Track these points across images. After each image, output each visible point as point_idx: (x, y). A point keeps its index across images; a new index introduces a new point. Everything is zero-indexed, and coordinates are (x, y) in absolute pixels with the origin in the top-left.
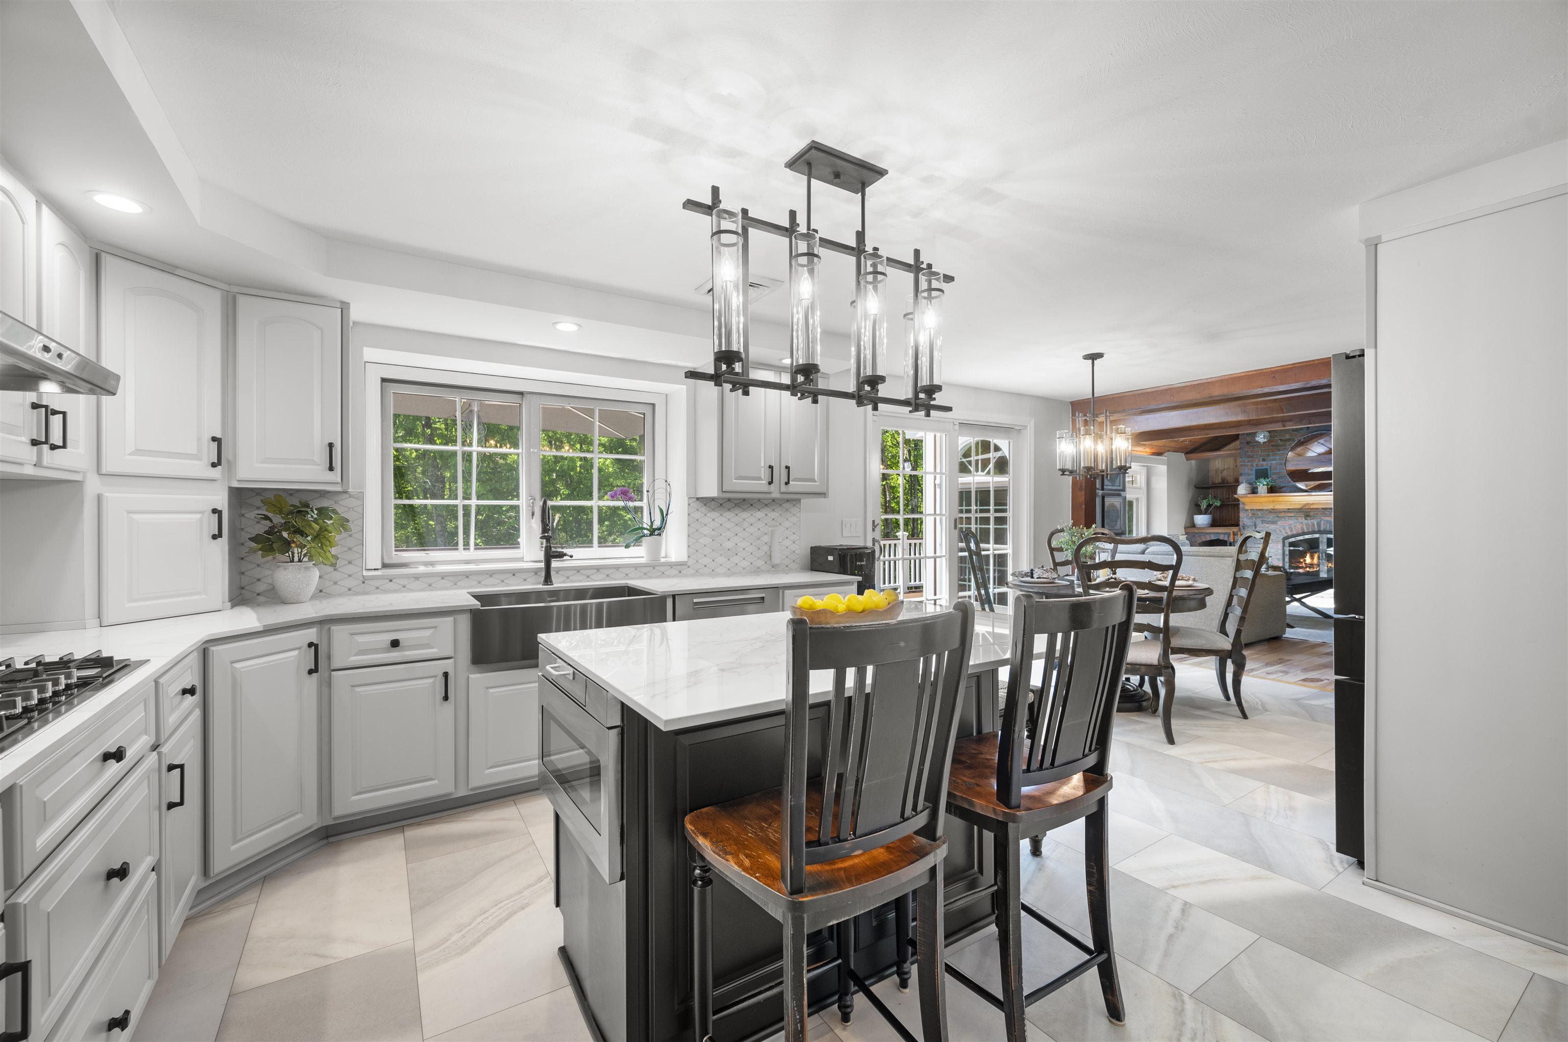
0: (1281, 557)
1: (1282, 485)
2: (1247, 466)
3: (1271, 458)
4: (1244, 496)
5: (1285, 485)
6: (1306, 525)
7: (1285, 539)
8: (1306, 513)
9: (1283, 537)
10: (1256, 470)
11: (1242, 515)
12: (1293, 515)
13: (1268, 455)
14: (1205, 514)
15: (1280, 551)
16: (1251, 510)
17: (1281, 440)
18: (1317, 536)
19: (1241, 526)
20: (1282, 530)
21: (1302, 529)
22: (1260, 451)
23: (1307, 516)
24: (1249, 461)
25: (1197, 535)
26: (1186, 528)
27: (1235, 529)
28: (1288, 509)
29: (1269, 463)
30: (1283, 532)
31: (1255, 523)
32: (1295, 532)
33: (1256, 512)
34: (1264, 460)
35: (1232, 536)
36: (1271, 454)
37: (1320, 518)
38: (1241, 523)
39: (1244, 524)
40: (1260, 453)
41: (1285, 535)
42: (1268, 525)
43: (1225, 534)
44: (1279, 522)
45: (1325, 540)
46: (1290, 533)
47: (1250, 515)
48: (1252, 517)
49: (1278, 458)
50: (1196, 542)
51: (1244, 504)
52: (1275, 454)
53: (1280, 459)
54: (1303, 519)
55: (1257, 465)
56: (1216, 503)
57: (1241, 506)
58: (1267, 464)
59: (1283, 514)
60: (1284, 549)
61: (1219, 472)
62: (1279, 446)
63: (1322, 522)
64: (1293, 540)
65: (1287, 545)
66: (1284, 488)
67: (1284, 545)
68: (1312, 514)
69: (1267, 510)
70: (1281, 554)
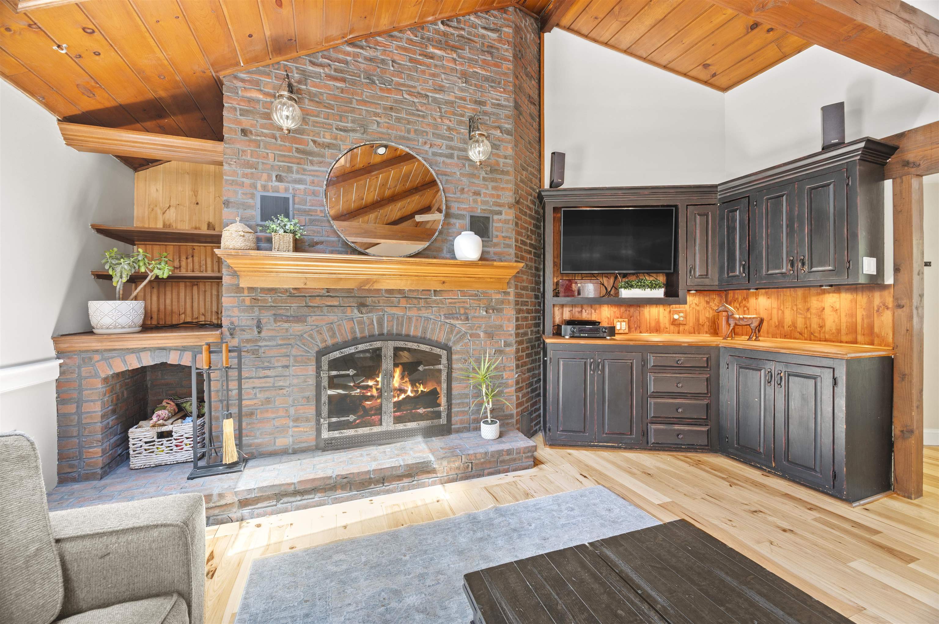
0: (312, 393)
1: (316, 239)
2: (242, 185)
3: (295, 176)
4: (237, 254)
5: (322, 239)
6: (361, 323)
7: (321, 353)
8: (360, 300)
9: (316, 349)
10: (263, 198)
11: (227, 300)
12: (336, 303)
13: (289, 170)
14: (125, 297)
15: (312, 381)
16: (251, 289)
17: (314, 142)
18: (378, 344)
19: (225, 329)
20: (315, 334)
21: (353, 332)
22: (271, 156)
23: (361, 305)
24: (245, 175)
25: (97, 357)
26: (57, 338)
27: (211, 336)
28: (328, 290)
29: (291, 186)
30: (318, 338)
31: (259, 322)
32: (339, 339)
33: (261, 296)
34: (279, 178)
35: (204, 355)
36: (295, 167)
37: (383, 310)
38: (225, 322)
39: (232, 323)
40: (271, 161)
41: (322, 346)
42: (286, 325)
43: (183, 349)
44: (309, 319)
45: (391, 353)
46: (330, 342)
47: (248, 302)
48: (252, 307)
49: (308, 179)
50: (96, 375)
51: (235, 274)
52: (304, 170)
53: (313, 182)
54: (356, 311)
55: (264, 188)
56: (156, 271)
57: (226, 280)
58: (287, 190)
59: (317, 302)
60: (318, 376)
61: (159, 212)
62: (310, 153)
63: (386, 316)
64: (337, 354)
65: (325, 367)
66: (319, 247)
67: (319, 368)
68: (369, 301)
69: (286, 290)
70: (313, 388)
